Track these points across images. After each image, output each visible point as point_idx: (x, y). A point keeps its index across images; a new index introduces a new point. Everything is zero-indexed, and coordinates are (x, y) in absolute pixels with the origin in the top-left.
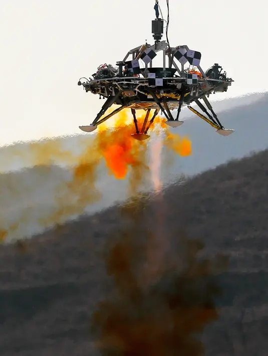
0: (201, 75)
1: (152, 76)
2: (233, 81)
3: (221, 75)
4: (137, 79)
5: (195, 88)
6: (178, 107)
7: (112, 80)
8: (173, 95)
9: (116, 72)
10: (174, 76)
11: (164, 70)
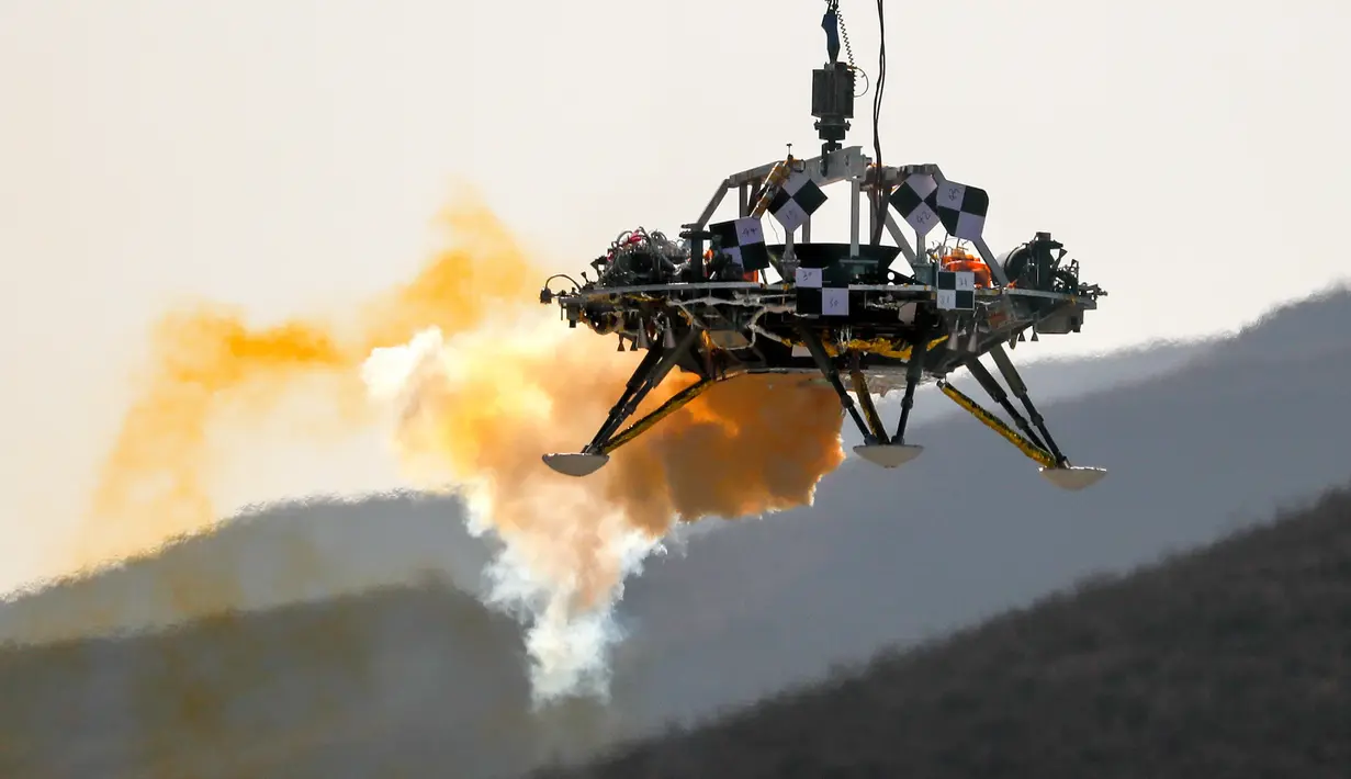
0: (988, 272)
1: (810, 278)
2: (1105, 294)
3: (1061, 274)
4: (754, 291)
5: (966, 321)
6: (902, 393)
7: (665, 292)
8: (882, 346)
9: (679, 260)
10: (891, 276)
11: (854, 252)
